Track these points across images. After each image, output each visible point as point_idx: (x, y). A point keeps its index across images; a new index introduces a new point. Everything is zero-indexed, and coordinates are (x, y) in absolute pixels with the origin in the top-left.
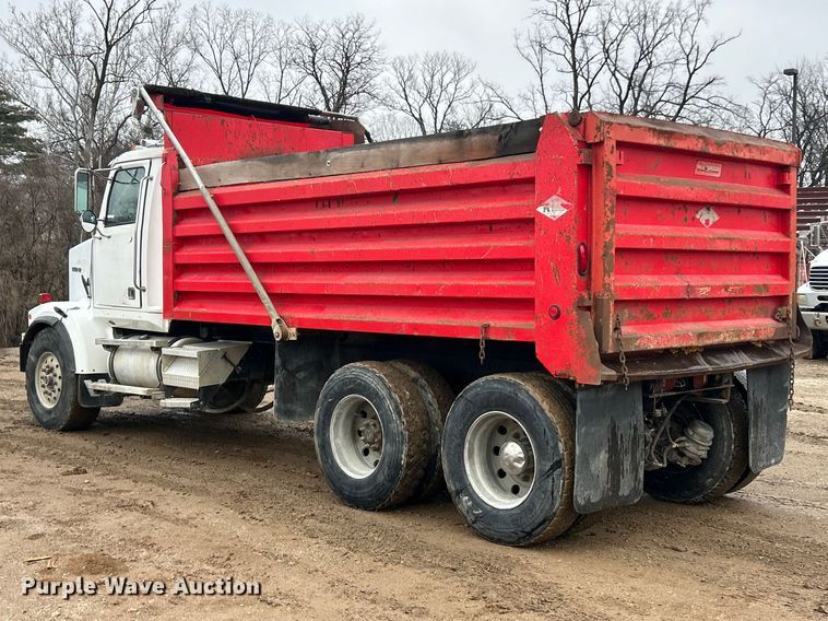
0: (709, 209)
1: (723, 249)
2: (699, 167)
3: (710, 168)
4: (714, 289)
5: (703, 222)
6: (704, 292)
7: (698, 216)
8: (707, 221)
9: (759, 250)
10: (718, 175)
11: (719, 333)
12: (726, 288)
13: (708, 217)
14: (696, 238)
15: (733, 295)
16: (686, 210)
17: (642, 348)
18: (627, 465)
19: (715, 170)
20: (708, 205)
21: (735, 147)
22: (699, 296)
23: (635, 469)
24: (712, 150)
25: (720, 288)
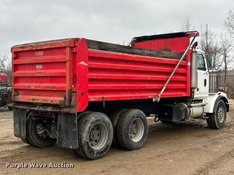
0: (39, 65)
1: (38, 76)
2: (36, 53)
3: (39, 53)
4: (36, 87)
5: (38, 69)
6: (33, 88)
7: (36, 67)
8: (39, 68)
9: (51, 76)
10: (42, 55)
11: (38, 100)
12: (40, 87)
13: (39, 67)
14: (30, 73)
15: (42, 89)
16: (33, 66)
17: (19, 101)
18: (22, 129)
19: (41, 53)
20: (39, 64)
21: (42, 46)
22: (31, 89)
23: (24, 131)
24: (34, 49)
25: (38, 87)
